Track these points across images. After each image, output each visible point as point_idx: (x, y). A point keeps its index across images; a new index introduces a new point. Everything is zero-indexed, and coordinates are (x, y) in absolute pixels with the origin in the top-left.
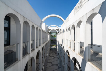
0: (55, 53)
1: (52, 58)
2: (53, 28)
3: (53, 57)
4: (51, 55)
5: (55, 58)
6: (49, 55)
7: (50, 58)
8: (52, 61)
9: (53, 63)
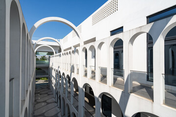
0: (47, 93)
1: (43, 104)
2: (46, 44)
3: (45, 101)
4: (40, 99)
5: (48, 103)
6: (35, 101)
7: (38, 106)
8: (44, 111)
9: (45, 115)
